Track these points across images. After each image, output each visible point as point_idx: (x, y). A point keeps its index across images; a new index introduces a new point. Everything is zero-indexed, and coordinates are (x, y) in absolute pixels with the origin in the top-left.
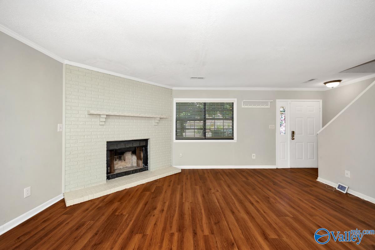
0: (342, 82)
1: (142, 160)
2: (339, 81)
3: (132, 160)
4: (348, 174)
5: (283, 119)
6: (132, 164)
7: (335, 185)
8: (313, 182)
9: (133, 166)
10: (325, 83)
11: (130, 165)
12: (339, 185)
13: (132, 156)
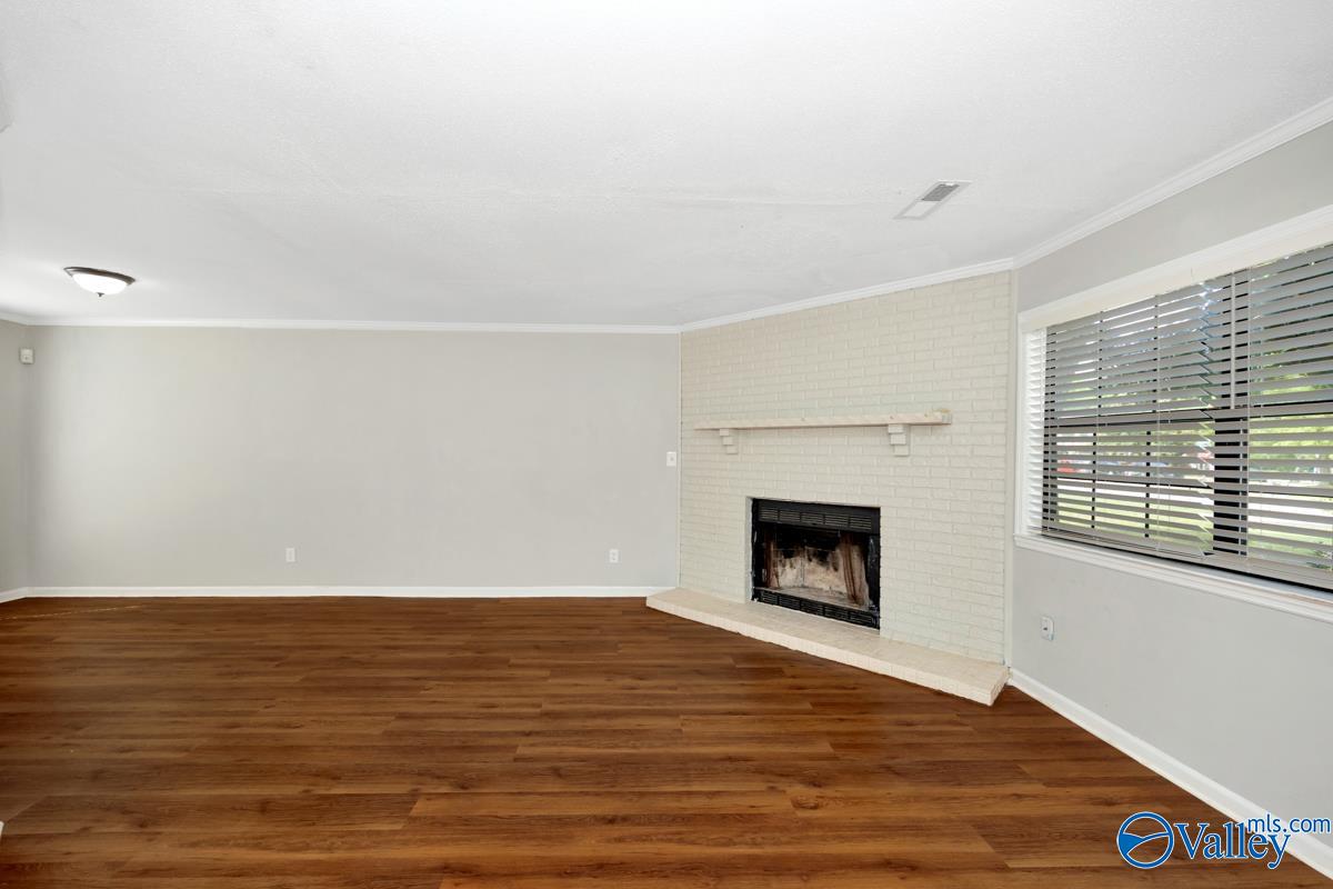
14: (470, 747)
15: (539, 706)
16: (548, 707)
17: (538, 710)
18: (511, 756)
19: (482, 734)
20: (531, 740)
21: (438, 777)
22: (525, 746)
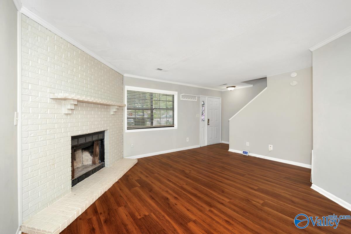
0: (236, 87)
1: (97, 156)
2: (234, 87)
3: (83, 158)
4: (248, 144)
5: (203, 110)
6: (83, 163)
7: (241, 152)
8: (227, 152)
9: (84, 165)
10: (227, 87)
11: (80, 164)
12: (244, 151)
13: (83, 153)
14: (243, 210)
15: (210, 211)
16: (207, 208)
17: (212, 209)
18: (231, 201)
19: (237, 212)
20: (223, 202)
21: (255, 206)
22: (226, 201)
